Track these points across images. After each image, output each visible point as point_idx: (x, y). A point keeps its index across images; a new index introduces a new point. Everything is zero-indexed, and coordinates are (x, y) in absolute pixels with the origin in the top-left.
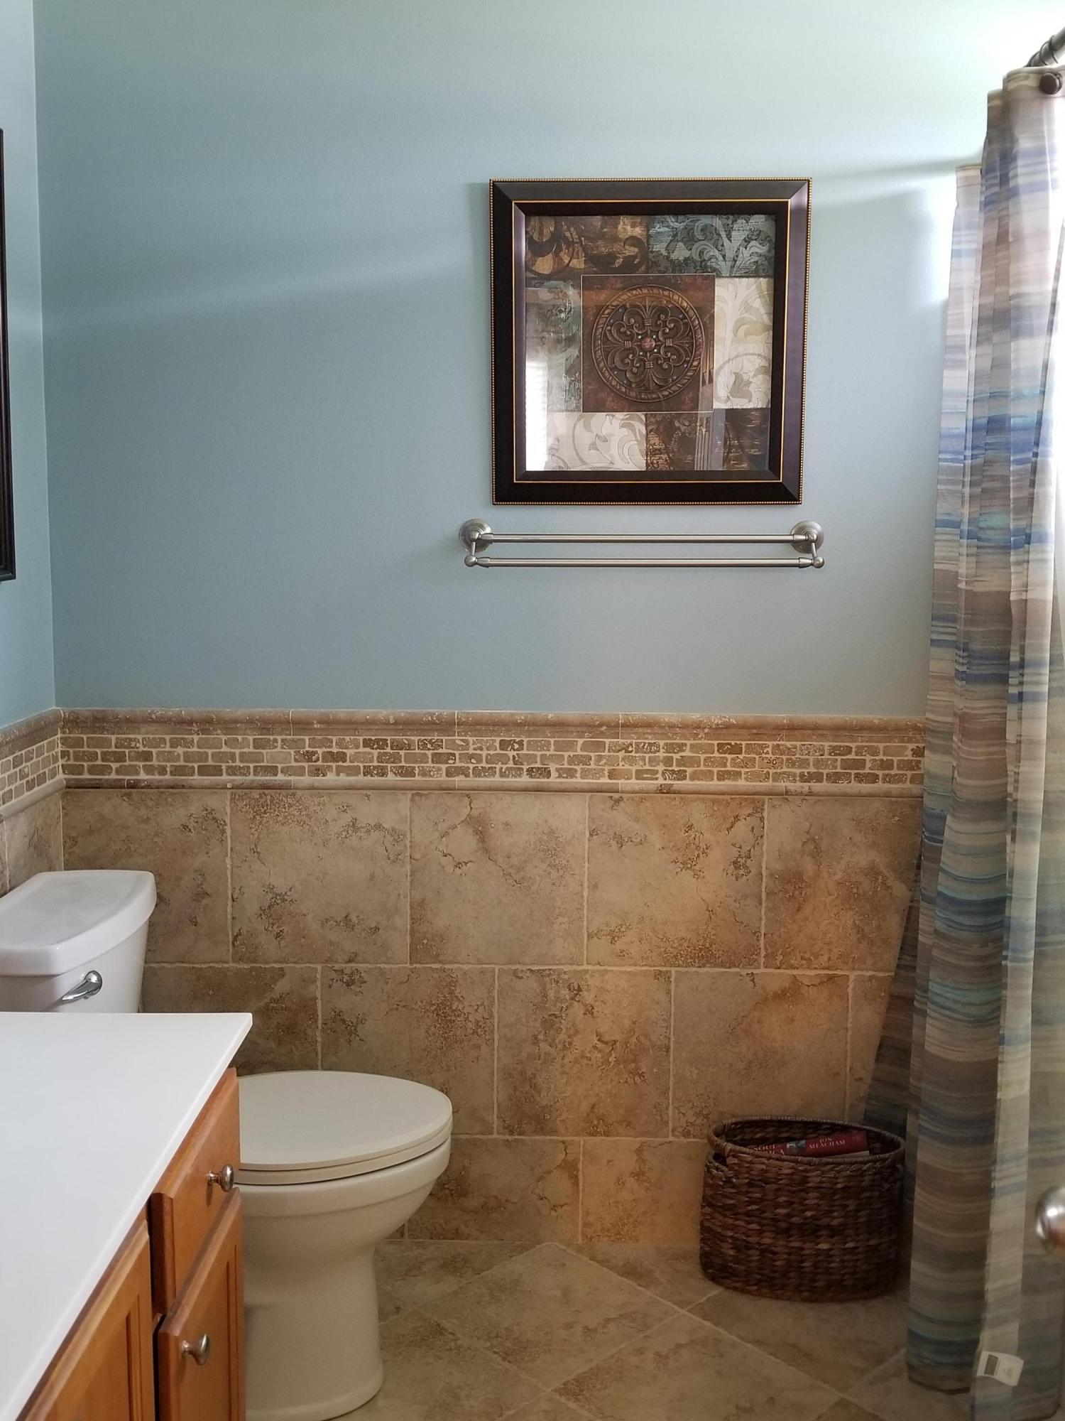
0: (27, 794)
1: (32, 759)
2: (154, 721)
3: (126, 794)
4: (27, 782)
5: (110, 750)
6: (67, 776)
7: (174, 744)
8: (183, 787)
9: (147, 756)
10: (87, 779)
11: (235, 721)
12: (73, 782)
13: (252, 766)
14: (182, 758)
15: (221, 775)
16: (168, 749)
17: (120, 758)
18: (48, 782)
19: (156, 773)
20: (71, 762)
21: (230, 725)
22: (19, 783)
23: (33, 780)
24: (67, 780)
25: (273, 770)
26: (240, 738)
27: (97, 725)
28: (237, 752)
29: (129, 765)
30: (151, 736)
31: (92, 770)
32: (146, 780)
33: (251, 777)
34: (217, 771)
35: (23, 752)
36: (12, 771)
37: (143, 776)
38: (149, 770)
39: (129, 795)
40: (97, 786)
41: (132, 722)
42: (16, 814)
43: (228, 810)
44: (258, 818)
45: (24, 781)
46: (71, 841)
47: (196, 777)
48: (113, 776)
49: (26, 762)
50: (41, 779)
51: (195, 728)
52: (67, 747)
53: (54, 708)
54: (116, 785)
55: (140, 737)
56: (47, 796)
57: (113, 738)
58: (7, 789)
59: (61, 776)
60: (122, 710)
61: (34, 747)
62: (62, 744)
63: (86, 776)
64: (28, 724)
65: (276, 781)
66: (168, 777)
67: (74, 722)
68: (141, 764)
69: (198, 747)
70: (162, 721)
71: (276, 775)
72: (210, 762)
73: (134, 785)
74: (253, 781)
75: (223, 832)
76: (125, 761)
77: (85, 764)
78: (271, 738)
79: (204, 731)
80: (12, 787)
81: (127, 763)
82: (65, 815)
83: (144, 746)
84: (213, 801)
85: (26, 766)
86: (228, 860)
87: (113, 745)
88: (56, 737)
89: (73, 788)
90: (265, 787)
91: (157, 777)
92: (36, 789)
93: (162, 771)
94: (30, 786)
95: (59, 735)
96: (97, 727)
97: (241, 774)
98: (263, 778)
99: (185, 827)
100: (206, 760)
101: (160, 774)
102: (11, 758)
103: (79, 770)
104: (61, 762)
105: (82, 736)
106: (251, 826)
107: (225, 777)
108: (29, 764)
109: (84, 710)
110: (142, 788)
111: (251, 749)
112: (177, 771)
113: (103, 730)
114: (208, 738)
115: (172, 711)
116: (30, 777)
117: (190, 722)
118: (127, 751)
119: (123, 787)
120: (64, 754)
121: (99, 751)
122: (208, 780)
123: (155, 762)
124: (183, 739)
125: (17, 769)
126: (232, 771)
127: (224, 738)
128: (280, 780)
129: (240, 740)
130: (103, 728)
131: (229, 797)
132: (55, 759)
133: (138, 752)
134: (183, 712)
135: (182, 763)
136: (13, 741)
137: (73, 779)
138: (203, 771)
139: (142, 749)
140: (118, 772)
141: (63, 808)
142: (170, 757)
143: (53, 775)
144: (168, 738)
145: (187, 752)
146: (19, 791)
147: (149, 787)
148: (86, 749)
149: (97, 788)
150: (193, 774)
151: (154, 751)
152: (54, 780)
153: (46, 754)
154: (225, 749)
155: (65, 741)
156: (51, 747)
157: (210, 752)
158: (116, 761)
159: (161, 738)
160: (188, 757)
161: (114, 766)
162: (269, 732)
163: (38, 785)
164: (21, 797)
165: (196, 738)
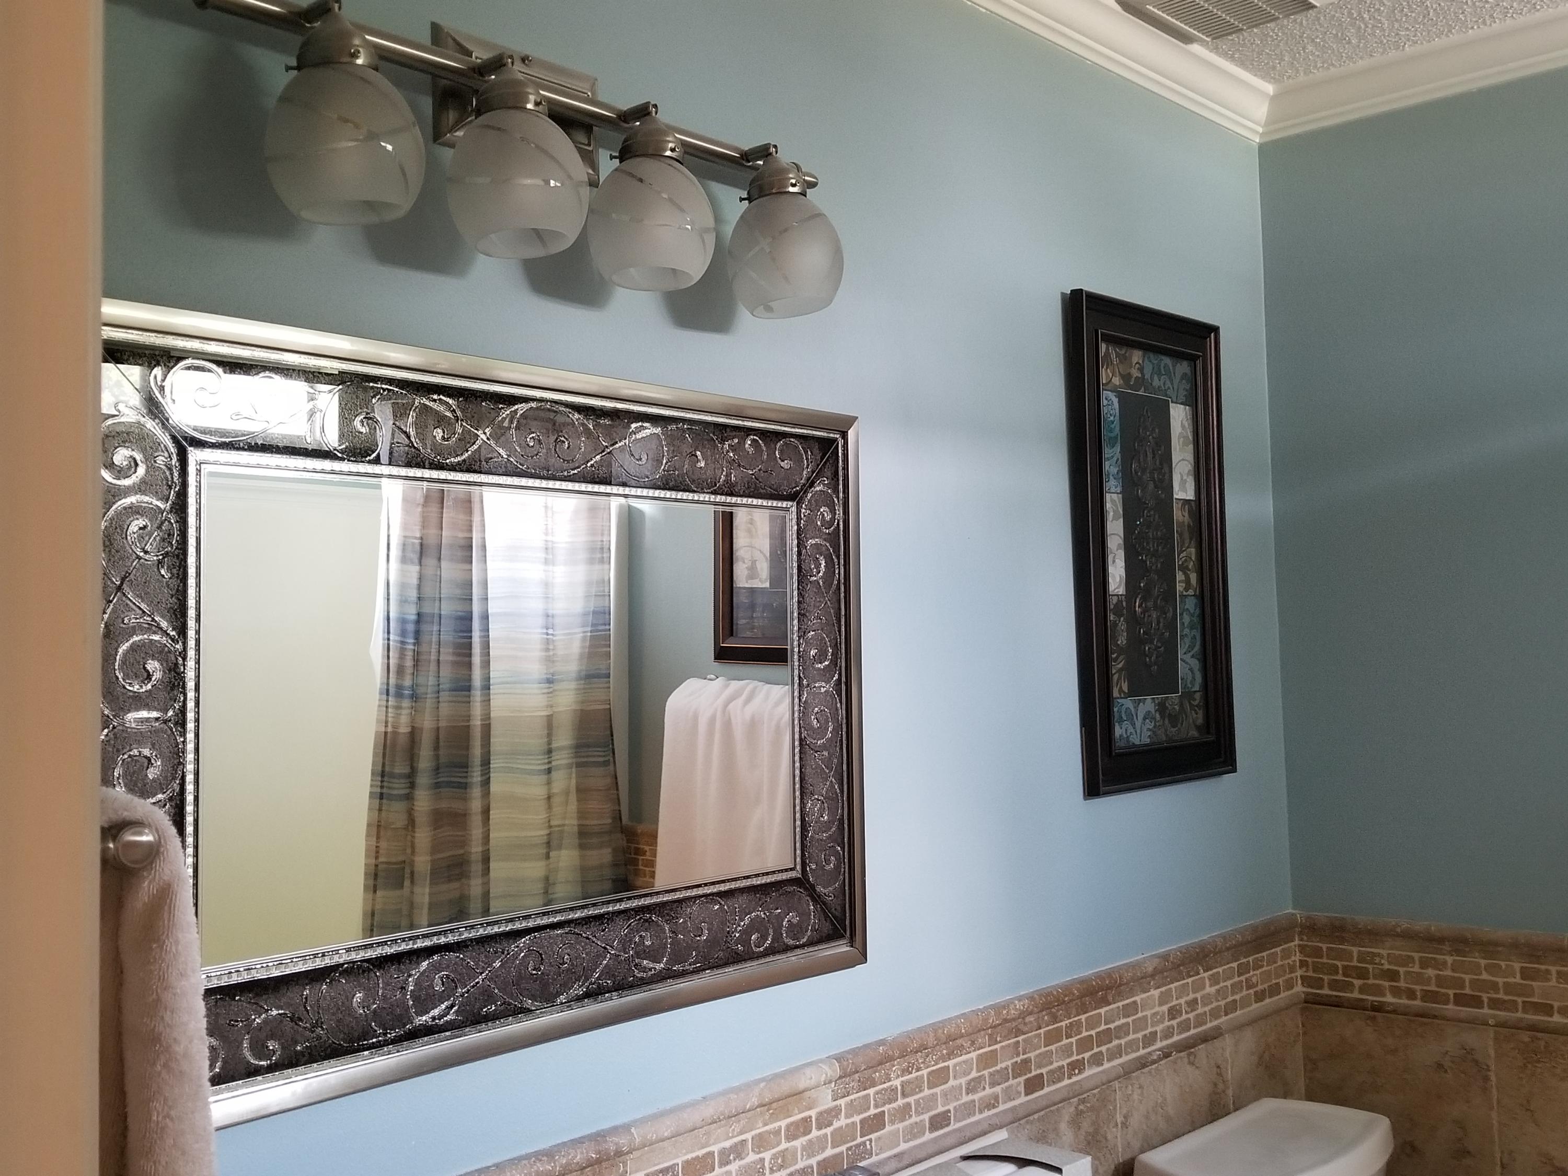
0: (1255, 1006)
1: (1262, 966)
2: (1398, 935)
3: (1369, 1018)
4: (1256, 993)
5: (1352, 964)
6: (1305, 989)
7: (1424, 964)
8: (1435, 1017)
9: (1393, 976)
10: (1327, 995)
11: (1496, 944)
12: (1311, 996)
13: (1520, 1000)
14: (1433, 981)
15: (1482, 1008)
16: (1416, 969)
17: (1362, 974)
18: (1282, 995)
19: (1404, 997)
20: (1310, 974)
21: (1489, 947)
22: (1244, 993)
23: (1263, 991)
24: (1307, 994)
25: (1547, 1009)
26: (1503, 964)
27: (1337, 934)
28: (1500, 981)
29: (1373, 984)
30: (1397, 953)
31: (1334, 985)
32: (1392, 1004)
33: (1519, 1015)
34: (1476, 1002)
35: (1251, 959)
36: (1236, 979)
37: (1389, 999)
38: (1396, 992)
39: (1374, 1018)
40: (1337, 1004)
41: (1374, 935)
42: (1240, 1027)
43: (1492, 1053)
44: (1530, 1066)
45: (1252, 991)
46: (1311, 1063)
47: (1451, 1006)
48: (1356, 995)
49: (1254, 970)
50: (1274, 990)
51: (1447, 947)
52: (1305, 956)
53: (1290, 911)
54: (1357, 1005)
55: (1384, 952)
56: (1278, 1011)
57: (1355, 950)
58: (1230, 999)
59: (1299, 988)
60: (1363, 919)
61: (1264, 954)
62: (1301, 952)
63: (1326, 991)
64: (1254, 928)
65: (1549, 1022)
66: (1417, 1003)
67: (1311, 929)
68: (1387, 984)
69: (1453, 970)
70: (1408, 936)
71: (1551, 1016)
72: (1467, 991)
73: (1378, 1008)
74: (1521, 1020)
75: (1486, 1079)
76: (1368, 979)
77: (1326, 977)
78: (1543, 967)
79: (1458, 952)
80: (1237, 997)
81: (1371, 981)
82: (1305, 1033)
83: (1390, 963)
84: (1471, 1038)
85: (1255, 975)
86: (1494, 1115)
87: (1355, 959)
88: (1292, 944)
89: (1312, 1002)
90: (1533, 1028)
91: (1404, 1001)
92: (1268, 1001)
93: (1411, 994)
94: (1260, 997)
95: (1297, 942)
96: (1337, 937)
97: (1509, 1010)
98: (1533, 1017)
99: (1440, 1066)
100: (1463, 987)
101: (1409, 998)
102: (1235, 965)
103: (1318, 983)
104: (1299, 973)
105: (1320, 945)
106: (1521, 1075)
107: (1486, 1011)
108: (1258, 972)
109: (1322, 916)
110: (1388, 1012)
111: (1518, 979)
112: (1429, 996)
113: (1342, 941)
114: (1463, 961)
115: (1419, 926)
116: (1260, 987)
117: (1441, 940)
118: (1370, 967)
119: (1365, 1009)
120: (1303, 964)
121: (1339, 964)
122: (1466, 1011)
123: (1402, 984)
124: (1434, 959)
125: (1243, 978)
126: (1495, 1004)
127: (1483, 962)
128: (1556, 1023)
129: (1504, 967)
130: (1343, 937)
131: (1492, 1035)
132: (1292, 969)
133: (1382, 970)
134: (1433, 928)
135: (1433, 988)
136: (1235, 946)
137: (1312, 993)
138: (1460, 1000)
139: (1387, 966)
140: (1361, 991)
141: (1303, 1026)
142: (1419, 978)
143: (1290, 985)
144: (1416, 956)
145: (1439, 975)
146: (1245, 1003)
147: (1394, 1012)
148: (1325, 960)
149: (1338, 1006)
150: (1447, 1003)
151: (1402, 970)
152: (1290, 992)
153: (1280, 963)
154: (1485, 976)
155: (1302, 948)
156: (1286, 954)
157: (1467, 978)
158: (1359, 978)
159: (1409, 956)
160: (1440, 981)
161: (1357, 983)
162: (1538, 960)
163: (1270, 997)
164: (1249, 1009)
165: (1449, 959)
